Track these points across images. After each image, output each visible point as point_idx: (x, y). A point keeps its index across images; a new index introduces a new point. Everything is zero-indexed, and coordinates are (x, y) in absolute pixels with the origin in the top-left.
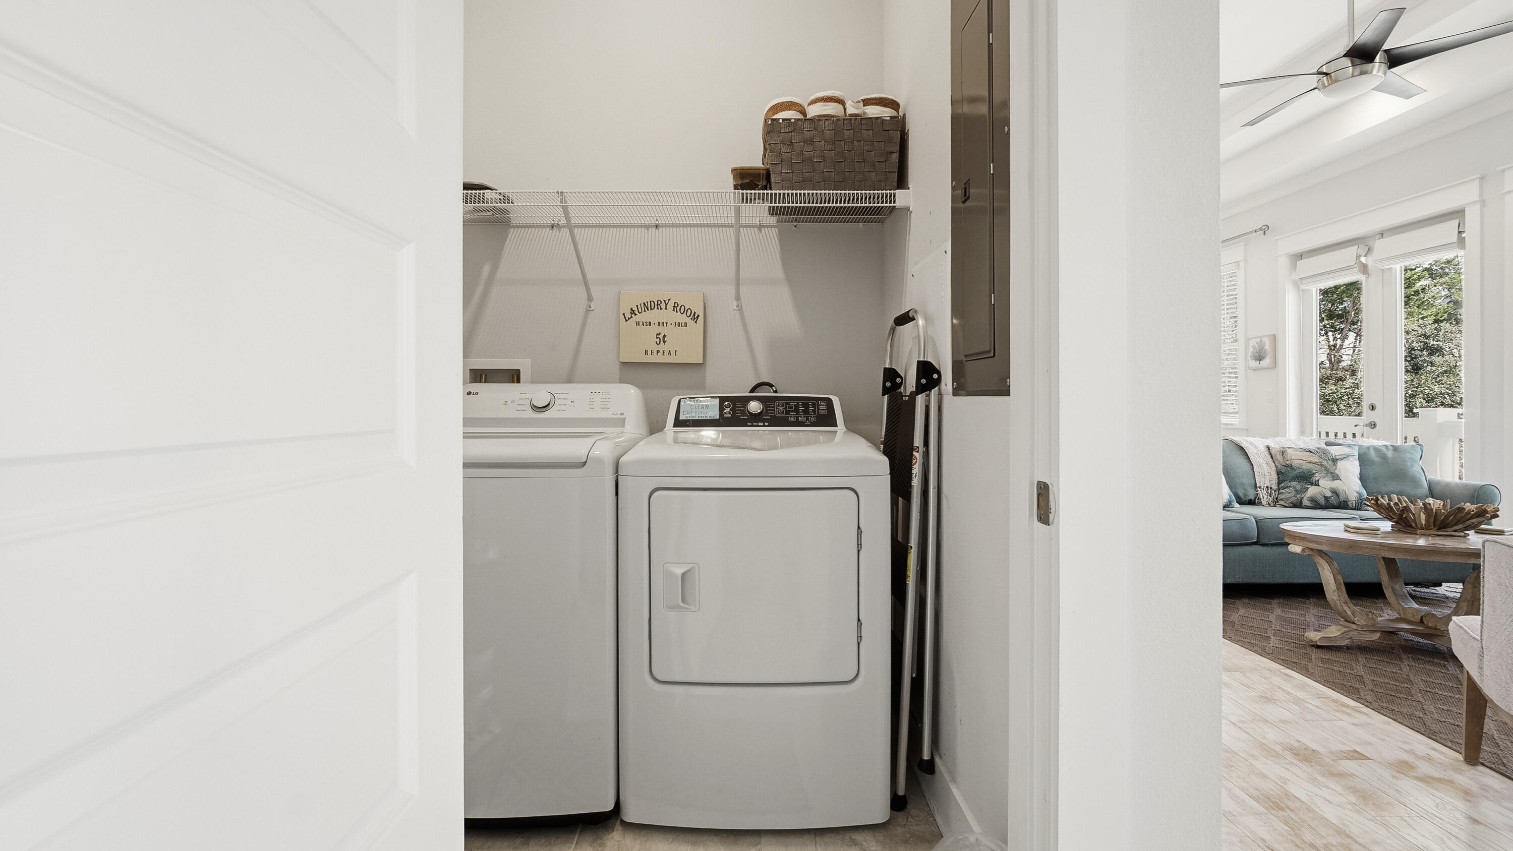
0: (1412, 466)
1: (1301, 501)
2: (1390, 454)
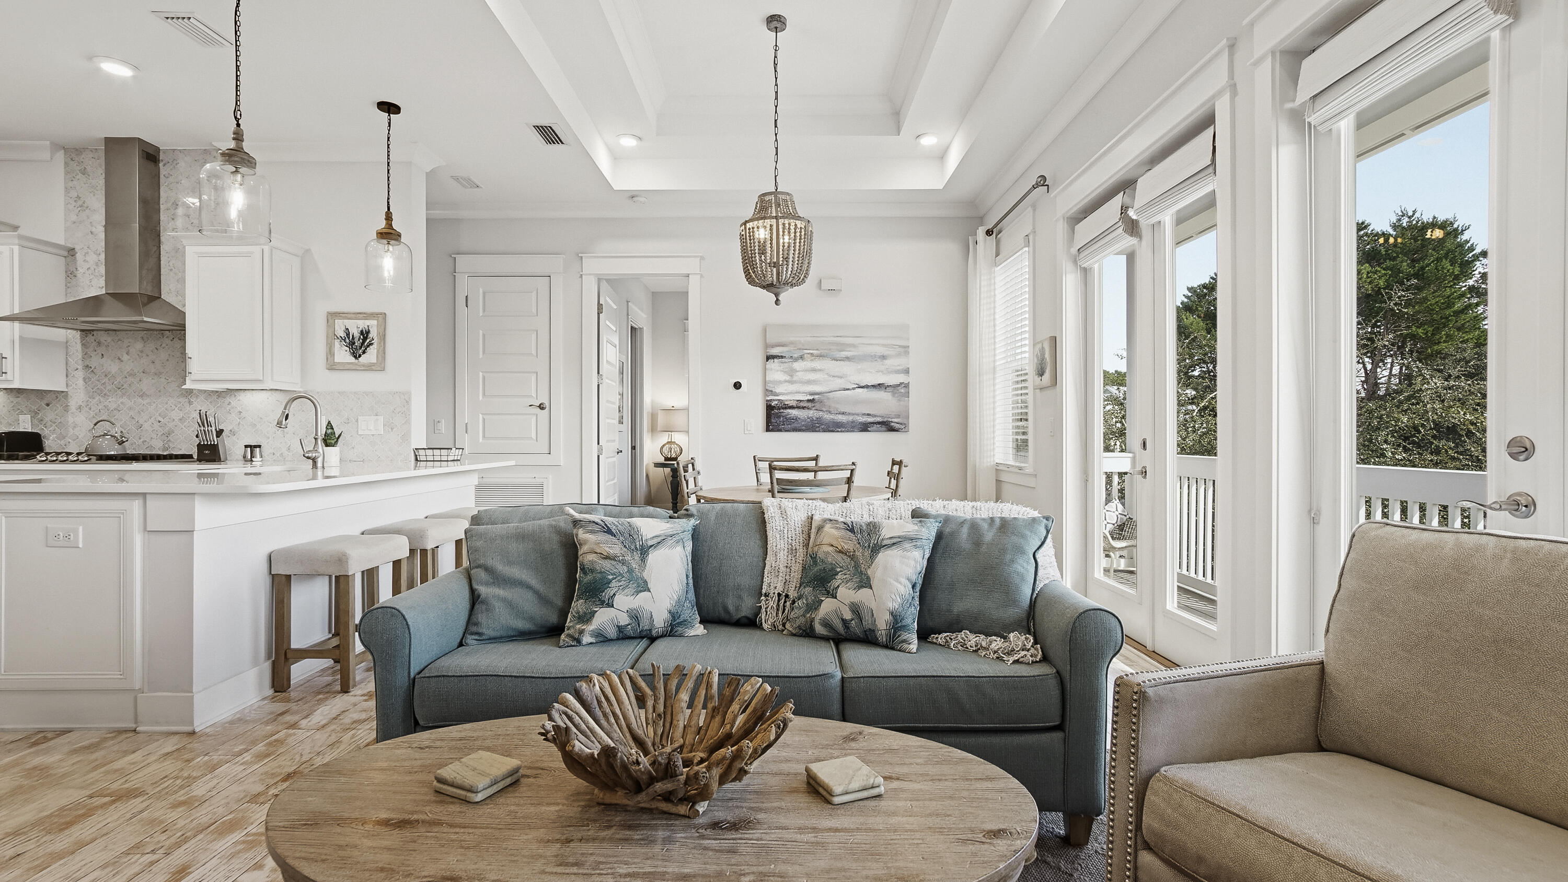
0: (1012, 561)
1: (811, 624)
2: (989, 535)
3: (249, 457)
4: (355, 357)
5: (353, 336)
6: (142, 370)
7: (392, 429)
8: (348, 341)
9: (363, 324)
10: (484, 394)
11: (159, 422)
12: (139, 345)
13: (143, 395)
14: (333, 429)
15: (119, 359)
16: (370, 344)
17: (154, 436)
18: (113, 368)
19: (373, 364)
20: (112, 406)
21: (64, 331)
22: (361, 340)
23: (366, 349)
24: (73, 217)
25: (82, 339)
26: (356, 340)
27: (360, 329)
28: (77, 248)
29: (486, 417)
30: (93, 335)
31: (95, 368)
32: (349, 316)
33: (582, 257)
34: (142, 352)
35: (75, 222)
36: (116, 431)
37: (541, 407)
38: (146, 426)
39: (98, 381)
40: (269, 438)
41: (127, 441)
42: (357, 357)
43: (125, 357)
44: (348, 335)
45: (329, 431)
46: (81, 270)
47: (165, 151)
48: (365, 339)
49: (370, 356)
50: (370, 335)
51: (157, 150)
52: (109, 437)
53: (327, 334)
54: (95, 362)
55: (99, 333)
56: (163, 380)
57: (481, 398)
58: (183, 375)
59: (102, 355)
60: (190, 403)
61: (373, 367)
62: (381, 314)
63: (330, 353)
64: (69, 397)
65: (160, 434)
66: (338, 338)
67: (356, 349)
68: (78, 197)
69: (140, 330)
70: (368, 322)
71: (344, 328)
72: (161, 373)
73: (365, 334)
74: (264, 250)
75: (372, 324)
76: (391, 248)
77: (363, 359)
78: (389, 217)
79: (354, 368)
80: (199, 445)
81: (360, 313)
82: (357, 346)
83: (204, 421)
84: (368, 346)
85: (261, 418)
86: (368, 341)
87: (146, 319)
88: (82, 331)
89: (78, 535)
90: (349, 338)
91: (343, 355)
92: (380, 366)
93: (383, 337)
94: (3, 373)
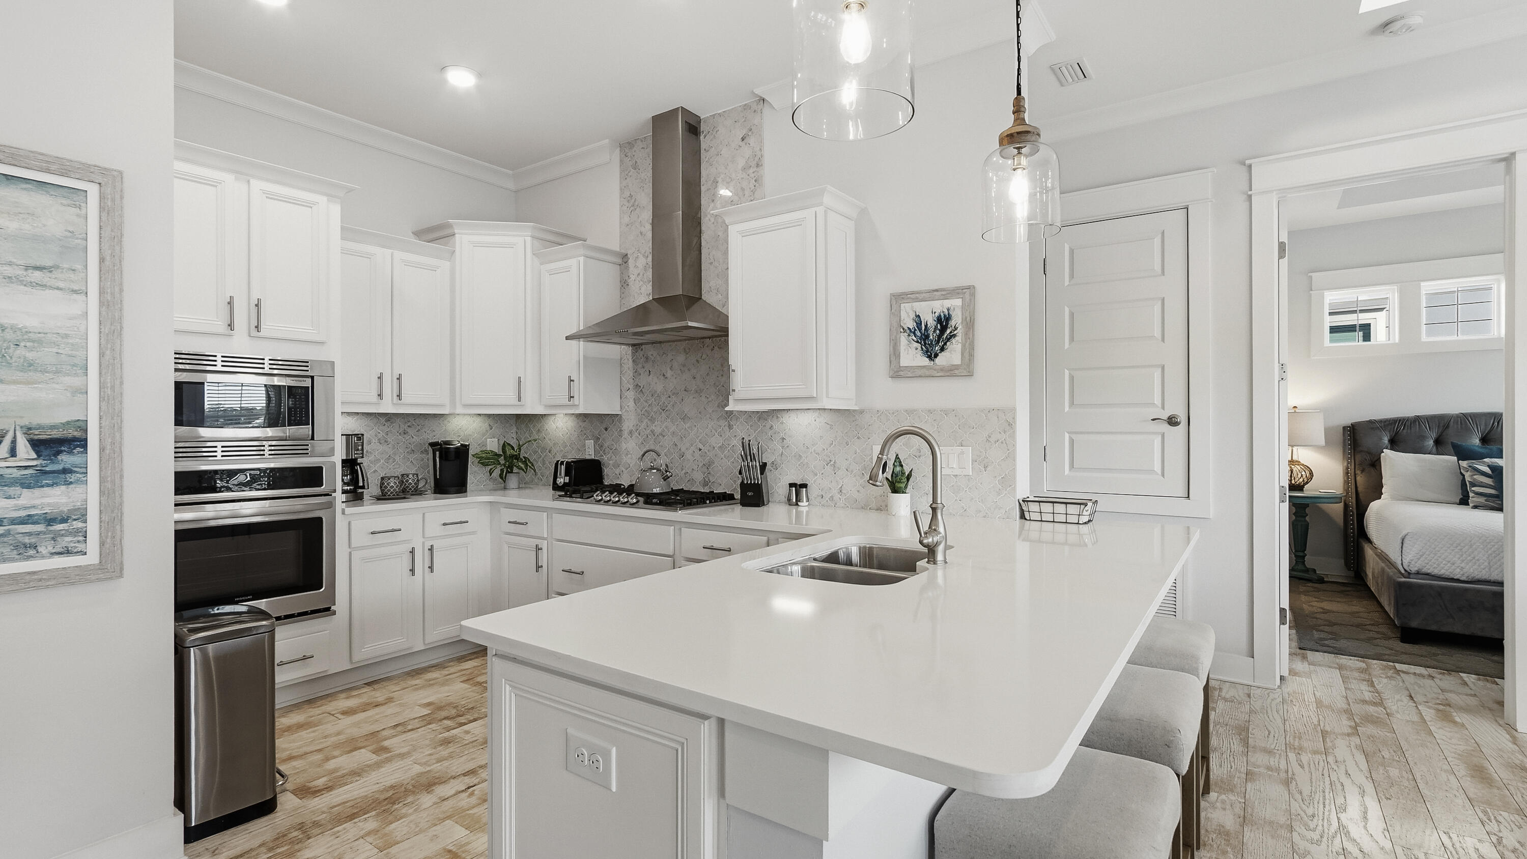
3: (794, 501)
4: (930, 357)
5: (926, 326)
6: (683, 389)
7: (985, 467)
8: (918, 333)
9: (940, 306)
10: (1072, 403)
11: (700, 450)
12: (681, 358)
13: (685, 418)
14: (902, 466)
15: (664, 375)
16: (952, 336)
17: (695, 467)
18: (658, 386)
19: (956, 367)
20: (658, 430)
21: (618, 346)
22: (938, 332)
23: (945, 344)
24: (626, 220)
25: (633, 354)
26: (931, 332)
27: (937, 315)
28: (629, 252)
29: (1074, 437)
30: (642, 350)
31: (643, 388)
32: (921, 296)
33: (1250, 166)
34: (684, 366)
35: (628, 225)
36: (661, 462)
37: (1172, 421)
38: (688, 455)
39: (646, 402)
40: (816, 475)
41: (671, 476)
42: (932, 356)
43: (669, 374)
44: (919, 324)
45: (898, 469)
46: (633, 277)
47: (706, 119)
48: (943, 329)
49: (952, 355)
50: (952, 323)
51: (698, 119)
52: (655, 471)
53: (891, 325)
54: (644, 380)
55: (647, 346)
56: (703, 399)
57: (1067, 409)
58: (725, 392)
59: (650, 372)
60: (730, 427)
61: (956, 372)
62: (969, 288)
63: (895, 354)
64: (623, 421)
65: (701, 465)
66: (905, 331)
67: (931, 345)
68: (631, 196)
69: (680, 341)
70: (947, 303)
71: (913, 316)
72: (701, 391)
73: (943, 322)
74: (817, 212)
75: (955, 304)
76: (1024, 161)
77: (941, 360)
78: (1018, 108)
79: (927, 373)
80: (742, 483)
81: (937, 290)
82: (932, 341)
83: (748, 453)
84: (948, 339)
85: (808, 448)
86: (948, 331)
87: (690, 324)
88: (633, 345)
89: (610, 761)
90: (920, 330)
91: (912, 355)
92: (965, 370)
93: (970, 324)
94: (571, 397)
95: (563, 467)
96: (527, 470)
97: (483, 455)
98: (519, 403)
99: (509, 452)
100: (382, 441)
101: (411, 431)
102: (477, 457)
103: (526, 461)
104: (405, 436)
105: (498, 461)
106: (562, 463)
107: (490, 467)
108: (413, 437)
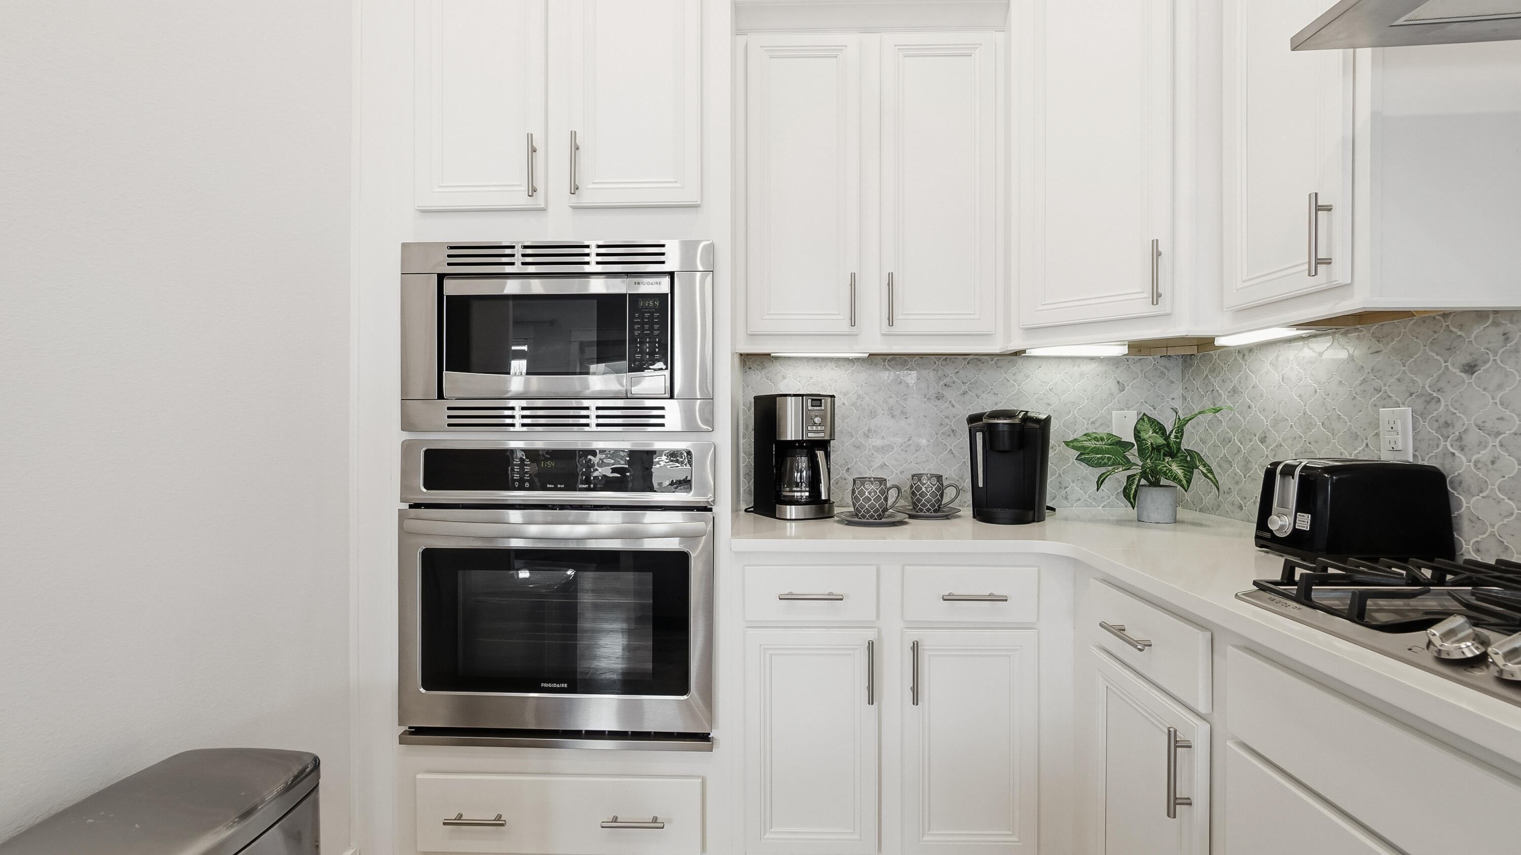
94: (1319, 262)
95: (1293, 484)
96: (1189, 482)
97: (1087, 444)
98: (1155, 310)
99: (1151, 437)
100: (897, 413)
101: (950, 394)
102: (1074, 448)
103: (1191, 461)
104: (938, 403)
105: (1125, 457)
106: (1288, 471)
107: (1103, 470)
108: (953, 406)
